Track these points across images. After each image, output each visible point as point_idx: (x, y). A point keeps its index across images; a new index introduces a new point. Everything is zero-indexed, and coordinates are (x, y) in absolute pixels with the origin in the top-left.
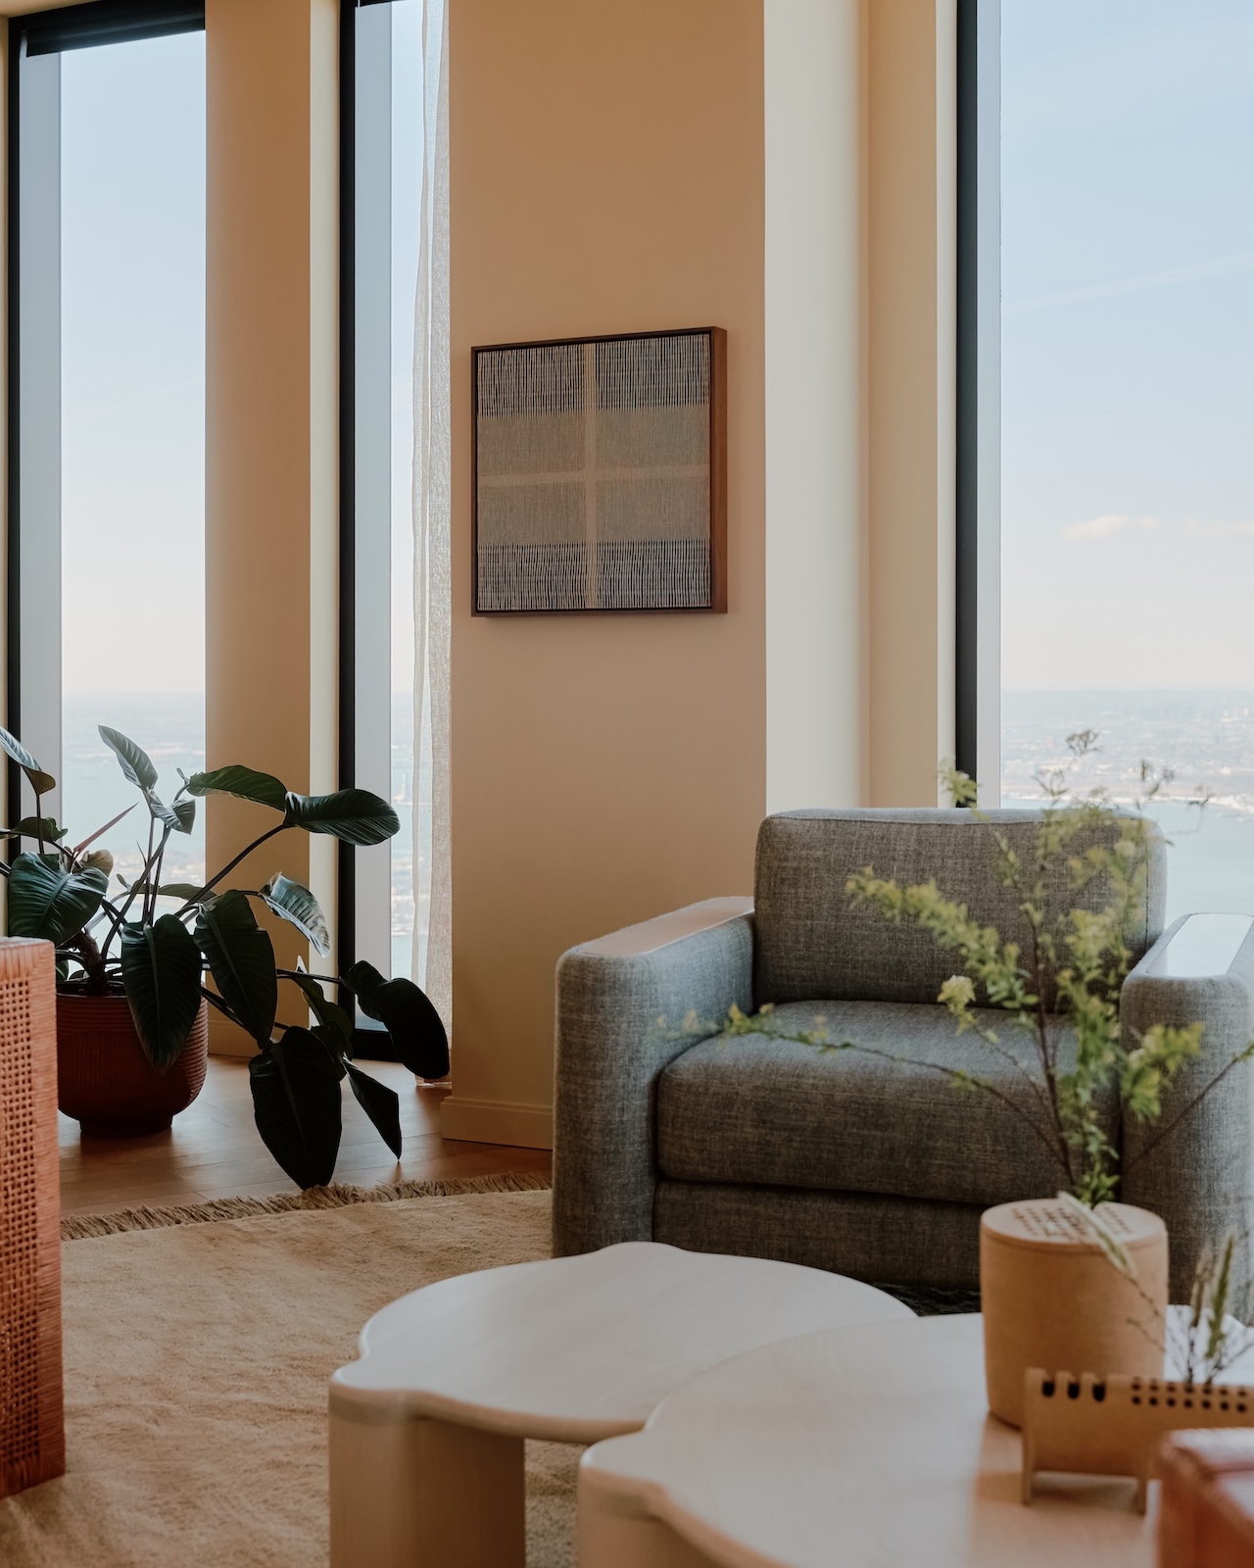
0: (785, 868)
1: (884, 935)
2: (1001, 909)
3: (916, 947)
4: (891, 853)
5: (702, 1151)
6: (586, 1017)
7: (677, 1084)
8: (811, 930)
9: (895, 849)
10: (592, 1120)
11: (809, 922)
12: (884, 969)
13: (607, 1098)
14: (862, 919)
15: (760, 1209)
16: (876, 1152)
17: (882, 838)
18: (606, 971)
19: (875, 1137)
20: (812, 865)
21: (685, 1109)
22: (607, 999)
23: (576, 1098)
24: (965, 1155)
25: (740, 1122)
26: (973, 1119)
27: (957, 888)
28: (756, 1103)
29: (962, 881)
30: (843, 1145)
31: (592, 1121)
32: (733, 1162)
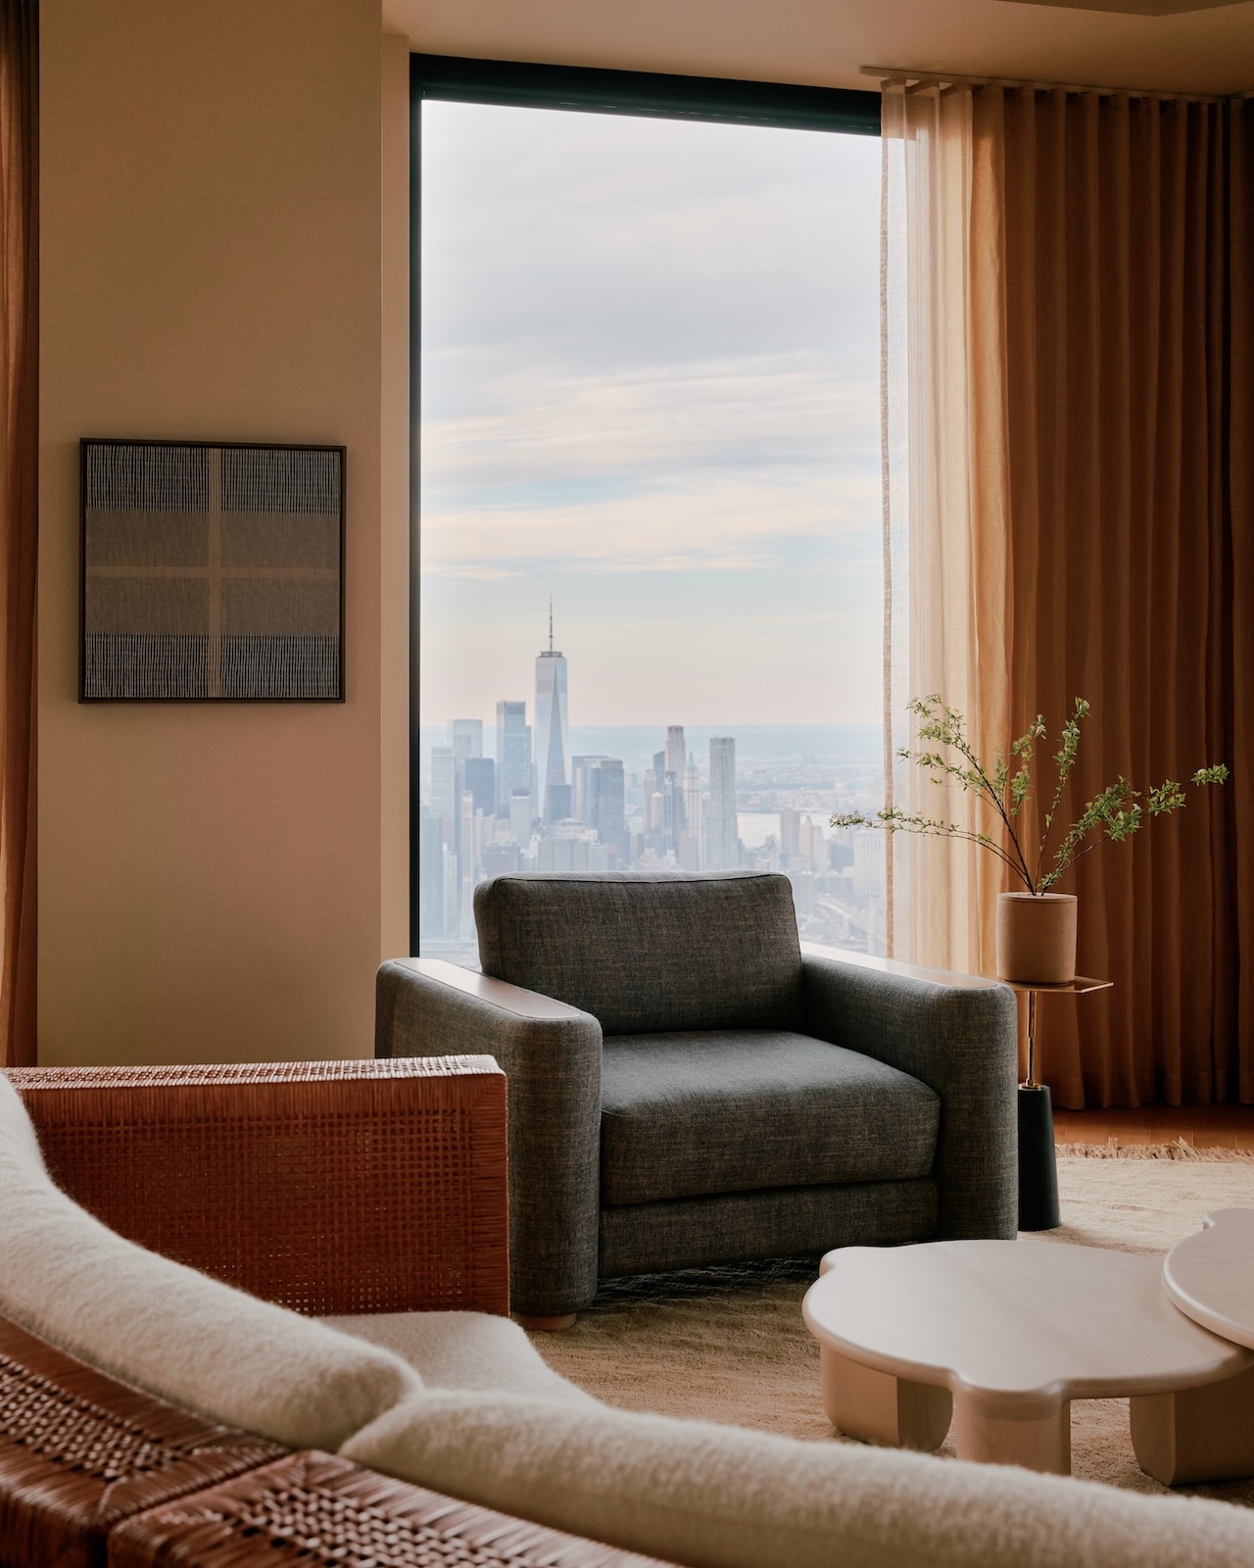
0: (528, 921)
1: (622, 974)
2: (708, 948)
3: (648, 982)
4: (613, 907)
5: (651, 1176)
6: (560, 1075)
7: (628, 1123)
8: (562, 974)
9: (614, 904)
10: (567, 1165)
11: (559, 967)
12: (624, 1001)
13: (579, 1143)
14: (603, 961)
15: (686, 1217)
16: (787, 1153)
17: (601, 895)
18: (578, 1032)
19: (786, 1141)
20: (552, 918)
21: (637, 1143)
22: (578, 1056)
23: (551, 1148)
24: (850, 1146)
25: (683, 1146)
26: (856, 1116)
27: (671, 932)
28: (696, 1129)
29: (673, 926)
30: (763, 1151)
31: (567, 1167)
32: (675, 1181)
